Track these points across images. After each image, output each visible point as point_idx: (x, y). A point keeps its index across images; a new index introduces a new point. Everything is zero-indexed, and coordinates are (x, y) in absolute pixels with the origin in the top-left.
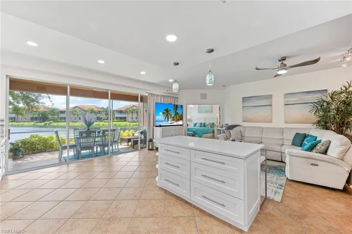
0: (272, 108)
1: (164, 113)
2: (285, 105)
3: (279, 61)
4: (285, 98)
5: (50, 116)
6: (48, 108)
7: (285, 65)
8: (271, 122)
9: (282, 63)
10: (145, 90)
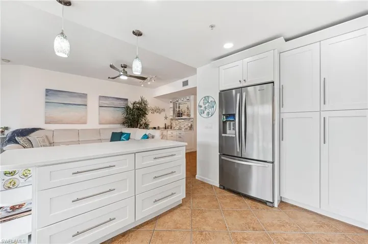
0: (87, 109)
2: (100, 106)
3: (122, 67)
4: (100, 100)
7: (126, 72)
8: (85, 123)
9: (124, 70)
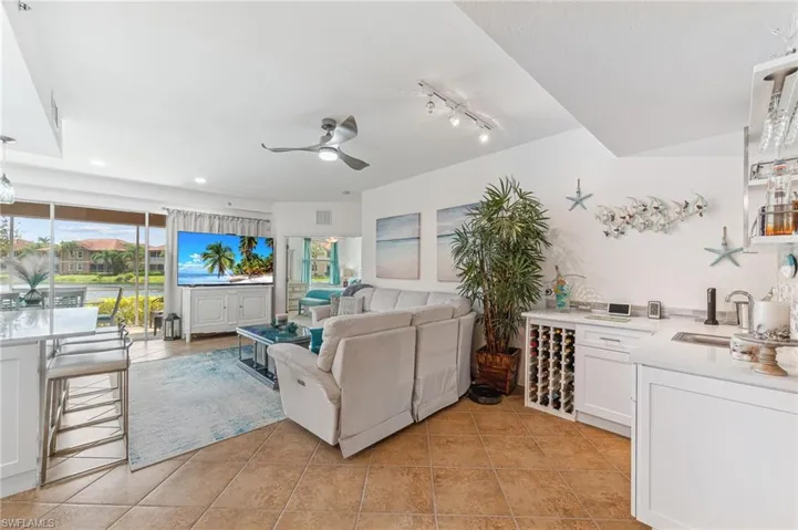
0: (419, 245)
1: (205, 256)
2: (438, 236)
4: (439, 220)
5: (130, 264)
6: (125, 245)
9: (329, 134)
10: (161, 202)
